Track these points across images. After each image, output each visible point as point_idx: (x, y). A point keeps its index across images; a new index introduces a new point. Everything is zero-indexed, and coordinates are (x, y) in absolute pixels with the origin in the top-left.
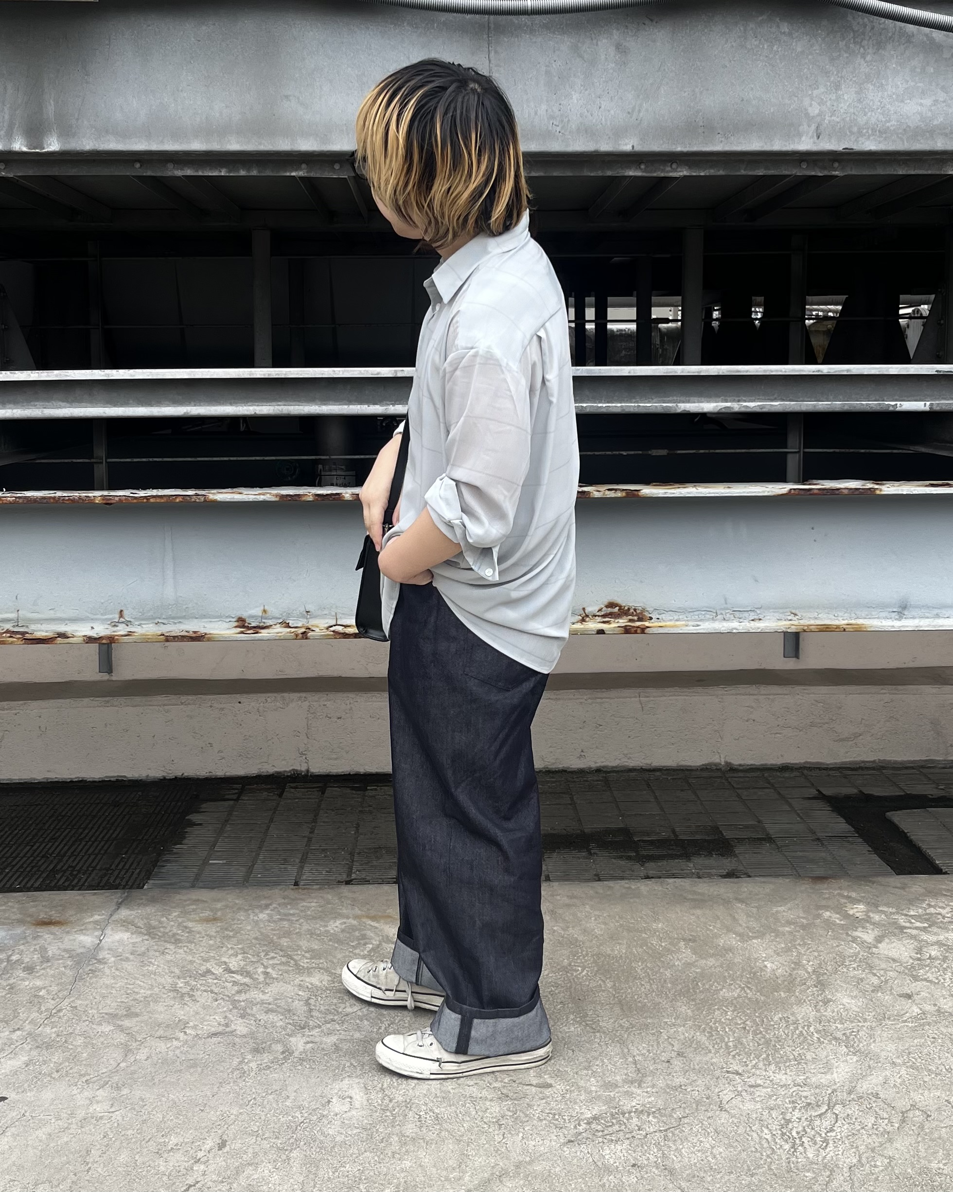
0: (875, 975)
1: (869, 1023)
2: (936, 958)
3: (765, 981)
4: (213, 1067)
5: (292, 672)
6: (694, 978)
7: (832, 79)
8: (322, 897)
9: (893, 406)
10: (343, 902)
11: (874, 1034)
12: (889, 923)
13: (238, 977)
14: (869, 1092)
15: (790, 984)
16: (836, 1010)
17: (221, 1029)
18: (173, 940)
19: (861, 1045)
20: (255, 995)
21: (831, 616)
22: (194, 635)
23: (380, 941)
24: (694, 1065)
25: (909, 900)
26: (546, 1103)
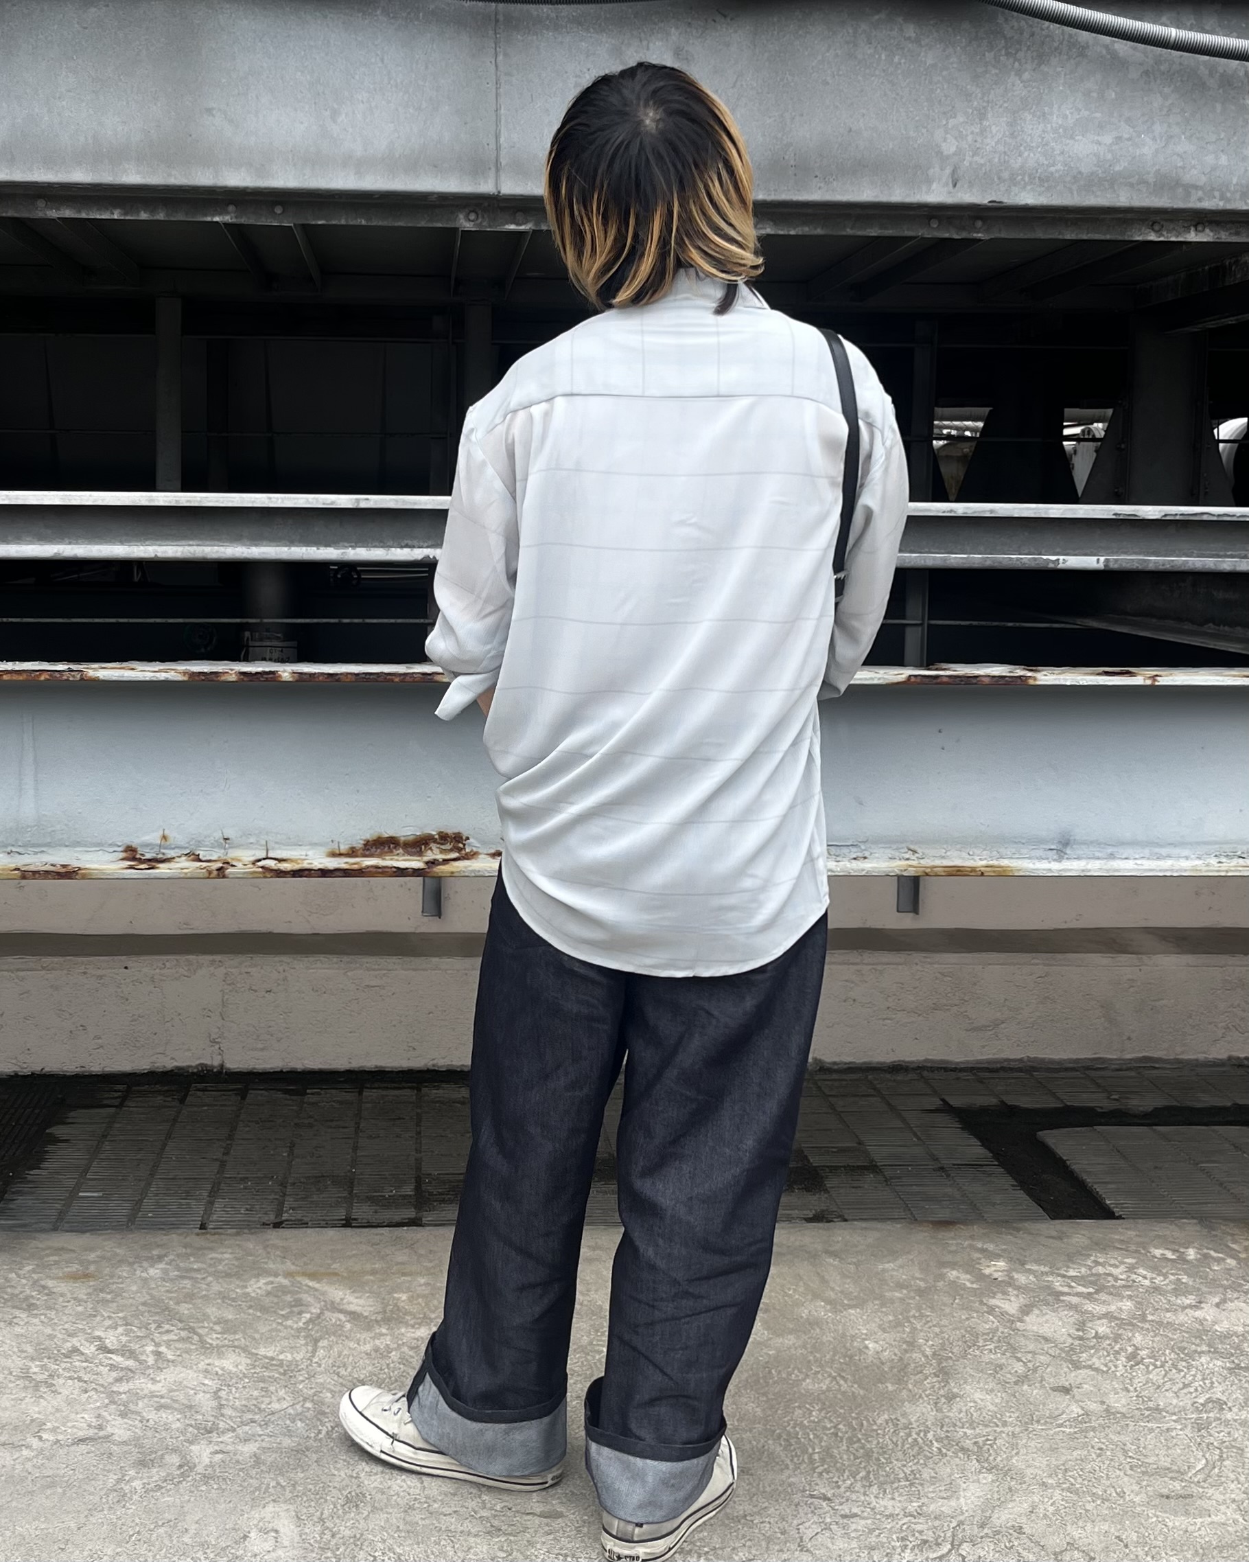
0: (1019, 1360)
1: (1010, 1428)
2: (1106, 1337)
3: (866, 1367)
4: (80, 1487)
5: (201, 925)
6: (767, 1363)
7: (975, 103)
8: (238, 1245)
9: (1053, 562)
10: (269, 1253)
11: (1017, 1444)
12: (1040, 1288)
13: (117, 1359)
14: (1010, 1524)
15: (901, 1371)
16: (964, 1409)
17: (91, 1432)
18: (24, 1306)
19: (999, 1459)
20: (141, 1384)
21: (964, 855)
22: (64, 870)
23: (322, 1309)
24: (764, 1487)
25: (1068, 1255)
26: (555, 1539)
